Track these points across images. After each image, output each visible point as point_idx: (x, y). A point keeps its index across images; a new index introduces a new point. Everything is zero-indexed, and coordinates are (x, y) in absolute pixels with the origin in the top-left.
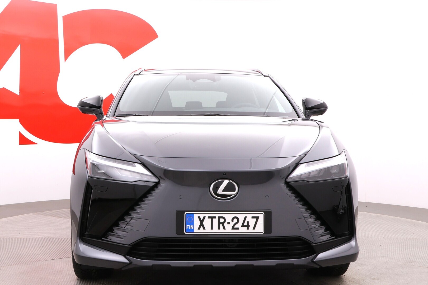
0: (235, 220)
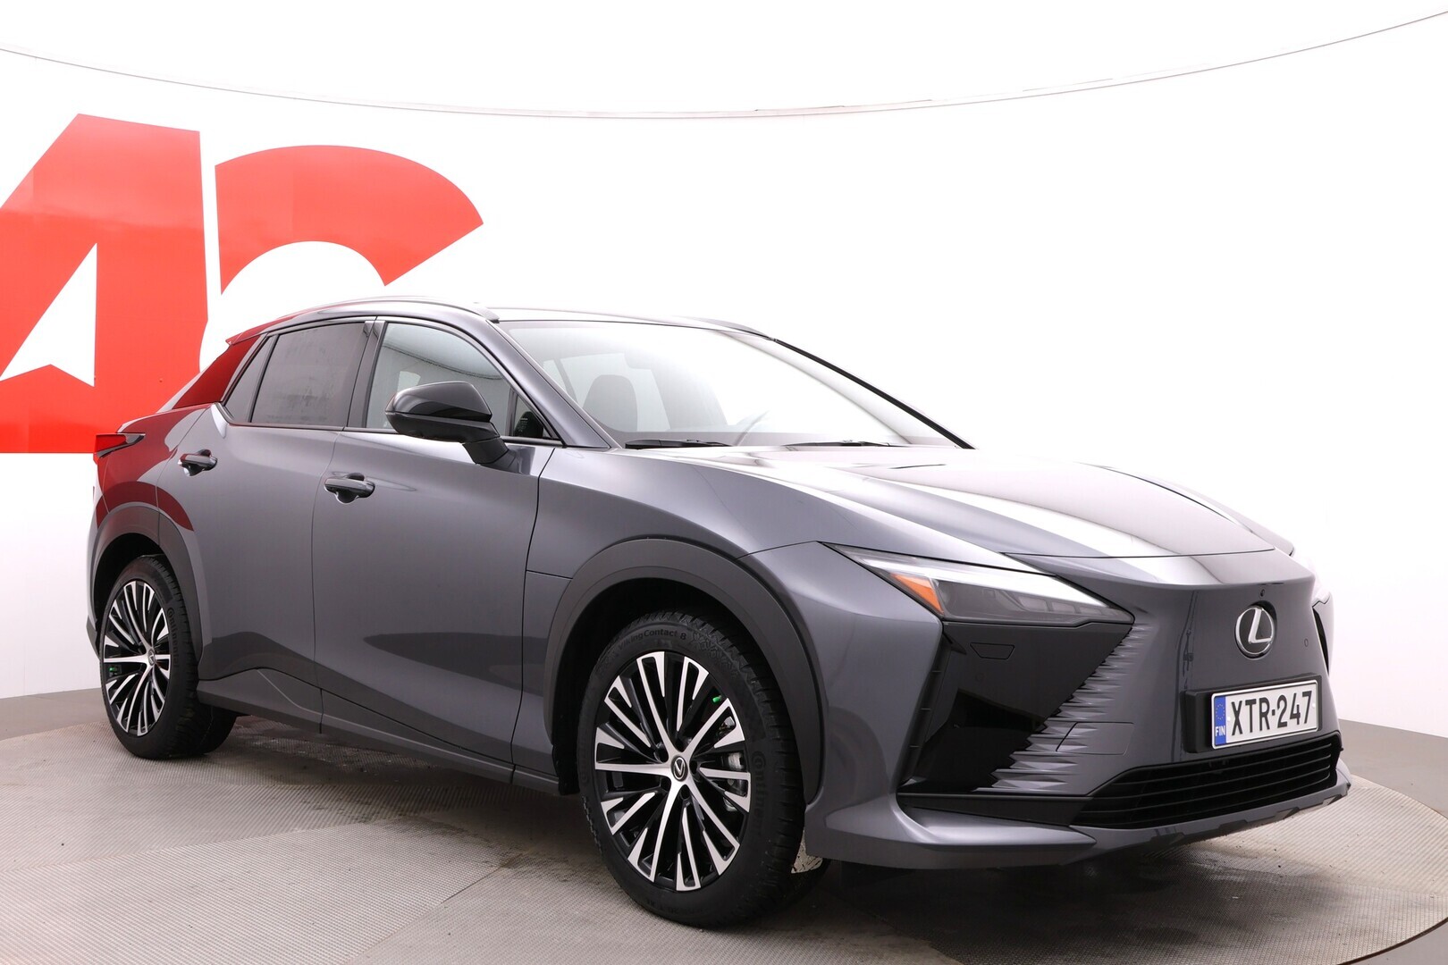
0: (1282, 703)
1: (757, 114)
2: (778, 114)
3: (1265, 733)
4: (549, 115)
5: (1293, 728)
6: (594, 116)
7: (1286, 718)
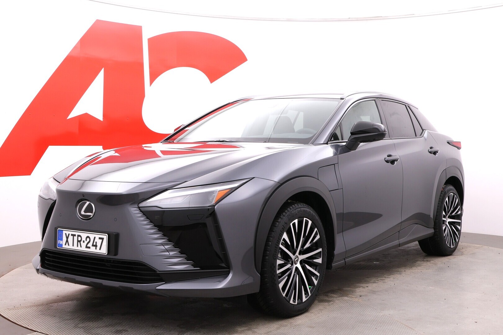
0: (88, 239)
3: (79, 248)
5: (93, 250)
7: (90, 245)
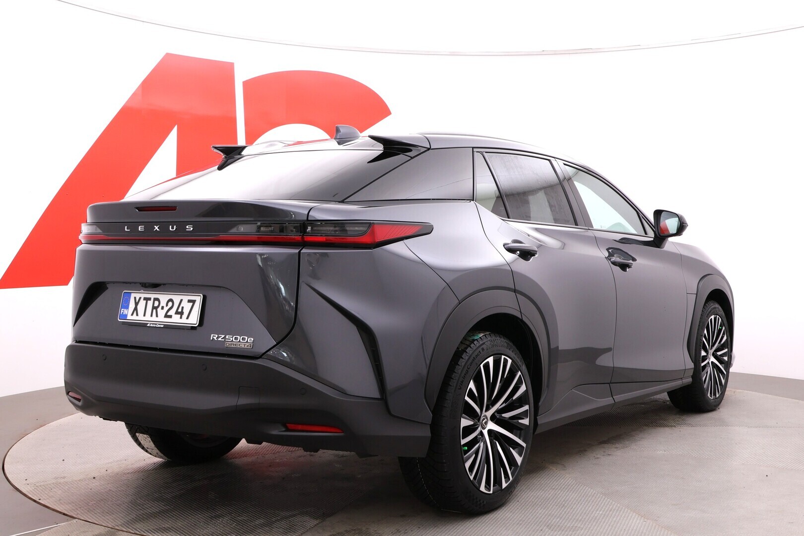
1: (543, 53)
2: (555, 53)
4: (428, 54)
6: (453, 54)
